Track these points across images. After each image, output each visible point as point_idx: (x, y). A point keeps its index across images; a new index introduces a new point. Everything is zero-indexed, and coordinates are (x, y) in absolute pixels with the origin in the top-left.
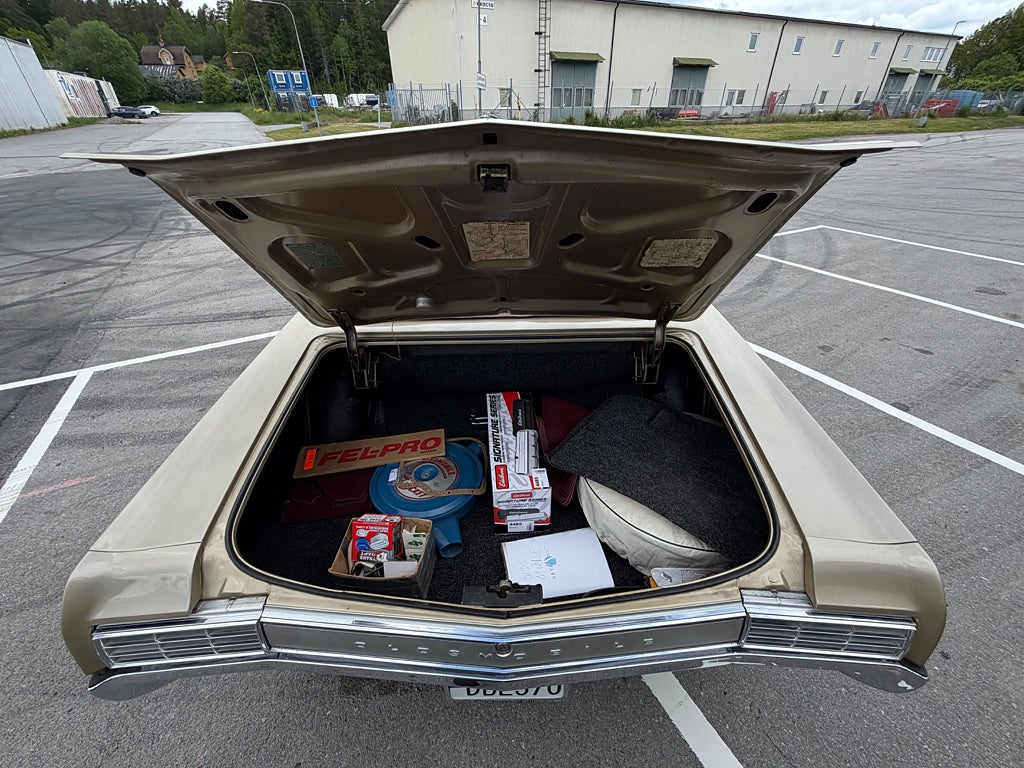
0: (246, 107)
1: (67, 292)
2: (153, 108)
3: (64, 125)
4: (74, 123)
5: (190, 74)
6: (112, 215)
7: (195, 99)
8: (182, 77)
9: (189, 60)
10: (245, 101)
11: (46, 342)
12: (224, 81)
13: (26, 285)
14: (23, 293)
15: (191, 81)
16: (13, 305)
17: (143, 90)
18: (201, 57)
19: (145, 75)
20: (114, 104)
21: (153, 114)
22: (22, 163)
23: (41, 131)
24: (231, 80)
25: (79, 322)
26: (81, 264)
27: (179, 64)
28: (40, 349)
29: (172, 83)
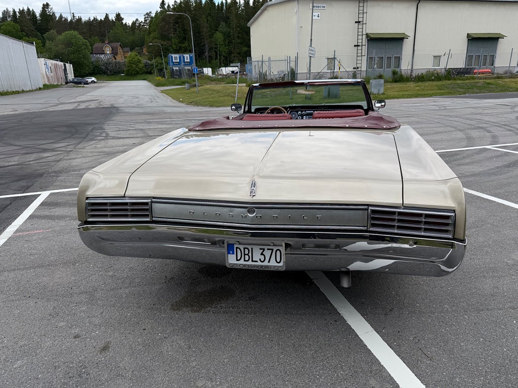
0: (150, 76)
1: (37, 161)
2: (93, 79)
3: (40, 88)
4: (46, 87)
5: (120, 58)
6: (65, 129)
7: (119, 73)
8: (114, 60)
9: (121, 50)
10: (150, 73)
11: (27, 181)
12: (139, 61)
13: (16, 158)
14: (14, 161)
15: (119, 62)
16: (9, 166)
17: (90, 68)
18: (128, 49)
19: (93, 60)
20: (71, 76)
21: (93, 82)
22: (15, 107)
23: (27, 92)
24: (144, 60)
25: (44, 174)
26: (45, 150)
27: (114, 53)
28: (23, 183)
29: (107, 64)
